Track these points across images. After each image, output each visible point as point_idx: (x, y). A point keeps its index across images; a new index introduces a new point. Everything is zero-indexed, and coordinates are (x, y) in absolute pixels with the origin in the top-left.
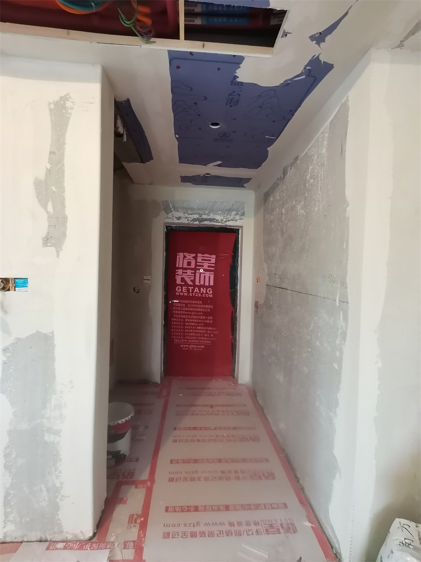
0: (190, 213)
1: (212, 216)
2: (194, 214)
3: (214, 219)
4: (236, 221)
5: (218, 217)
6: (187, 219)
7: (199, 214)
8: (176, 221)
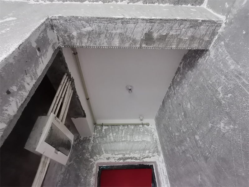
0: (117, 153)
1: (132, 155)
2: (119, 154)
3: (134, 157)
4: (150, 157)
5: (136, 156)
6: (114, 159)
7: (123, 154)
8: (106, 161)
